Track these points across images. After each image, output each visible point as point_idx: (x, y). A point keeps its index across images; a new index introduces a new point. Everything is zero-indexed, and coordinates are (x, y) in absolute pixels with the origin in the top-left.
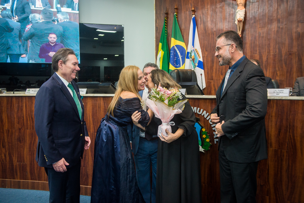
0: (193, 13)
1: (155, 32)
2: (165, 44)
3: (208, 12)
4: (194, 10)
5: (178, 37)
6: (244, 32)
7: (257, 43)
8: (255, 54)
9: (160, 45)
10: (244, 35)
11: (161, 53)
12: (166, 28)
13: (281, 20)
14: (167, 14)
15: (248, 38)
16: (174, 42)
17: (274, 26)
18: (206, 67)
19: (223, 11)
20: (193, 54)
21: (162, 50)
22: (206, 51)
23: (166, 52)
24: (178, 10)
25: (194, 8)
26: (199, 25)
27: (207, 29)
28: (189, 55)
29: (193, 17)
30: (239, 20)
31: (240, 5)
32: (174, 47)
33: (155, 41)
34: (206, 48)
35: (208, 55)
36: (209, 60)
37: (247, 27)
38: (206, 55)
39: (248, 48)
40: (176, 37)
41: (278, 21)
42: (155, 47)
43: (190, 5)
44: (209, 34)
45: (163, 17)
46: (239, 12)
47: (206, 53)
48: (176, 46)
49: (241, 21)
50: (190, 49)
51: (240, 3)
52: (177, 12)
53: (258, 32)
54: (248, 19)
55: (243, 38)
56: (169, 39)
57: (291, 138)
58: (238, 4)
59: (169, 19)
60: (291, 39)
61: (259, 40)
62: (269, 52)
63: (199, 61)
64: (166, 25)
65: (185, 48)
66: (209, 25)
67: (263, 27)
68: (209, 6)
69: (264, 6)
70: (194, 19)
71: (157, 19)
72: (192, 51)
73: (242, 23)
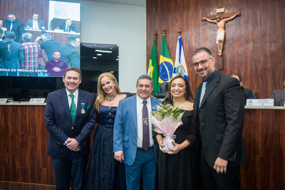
0: (179, 34)
1: (146, 50)
2: (155, 60)
3: (192, 34)
4: (180, 32)
5: (166, 54)
6: (224, 51)
7: (236, 60)
8: (235, 69)
9: (151, 61)
10: (224, 53)
11: (151, 69)
12: (155, 47)
13: (256, 40)
14: (156, 35)
15: (227, 56)
16: (162, 59)
17: (250, 46)
18: (191, 81)
19: (205, 32)
20: (179, 70)
21: (152, 66)
23: (156, 67)
24: (166, 32)
25: (180, 30)
26: (185, 45)
27: (191, 47)
28: (176, 70)
29: (179, 38)
30: (219, 40)
31: (220, 27)
32: (162, 63)
33: (146, 58)
36: (194, 75)
37: (226, 46)
38: (190, 71)
39: (228, 65)
40: (164, 53)
41: (254, 41)
42: (146, 63)
43: (176, 27)
45: (153, 37)
46: (219, 33)
47: (191, 69)
49: (221, 41)
50: (176, 65)
51: (220, 26)
52: (165, 33)
53: (236, 50)
54: (227, 39)
55: (224, 56)
56: (159, 56)
57: (277, 146)
58: (218, 27)
59: (158, 40)
60: (266, 57)
61: (237, 58)
62: (246, 68)
64: (155, 45)
65: (173, 64)
66: (193, 45)
67: (240, 46)
68: (193, 29)
69: (241, 29)
70: (180, 40)
71: (148, 39)
72: (178, 67)
73: (222, 43)
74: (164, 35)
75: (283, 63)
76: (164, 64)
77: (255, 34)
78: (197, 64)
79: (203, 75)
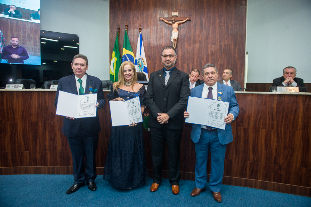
0: (140, 31)
1: (109, 42)
2: (118, 52)
3: (151, 31)
4: (141, 28)
6: (177, 48)
7: (186, 56)
8: (185, 64)
9: (114, 53)
11: (114, 60)
12: (118, 40)
14: (119, 29)
15: (179, 52)
16: (125, 52)
17: (197, 45)
18: (149, 72)
19: (162, 31)
20: (140, 62)
21: (115, 57)
22: (150, 59)
23: (119, 59)
24: (128, 27)
26: (144, 40)
27: (150, 43)
28: (137, 62)
29: (140, 33)
30: (174, 39)
31: (175, 28)
32: (125, 55)
33: (109, 50)
35: (151, 63)
36: (152, 67)
37: (179, 44)
38: (149, 63)
39: (179, 60)
40: (127, 47)
41: (200, 42)
42: (109, 54)
43: (137, 24)
44: (152, 47)
45: (115, 30)
46: (174, 33)
47: (150, 61)
48: (127, 54)
49: (176, 40)
50: (137, 57)
52: (127, 28)
53: (186, 49)
54: (180, 39)
56: (121, 49)
58: (173, 27)
59: (121, 34)
60: (208, 55)
61: (187, 54)
62: (194, 63)
63: (145, 67)
64: (118, 38)
65: (134, 57)
66: (152, 41)
67: (189, 45)
68: (152, 27)
69: (190, 31)
70: (141, 35)
71: (111, 32)
72: (139, 59)
73: (176, 41)
75: (219, 60)
76: (126, 56)
77: (200, 37)
78: (166, 56)
79: (168, 65)
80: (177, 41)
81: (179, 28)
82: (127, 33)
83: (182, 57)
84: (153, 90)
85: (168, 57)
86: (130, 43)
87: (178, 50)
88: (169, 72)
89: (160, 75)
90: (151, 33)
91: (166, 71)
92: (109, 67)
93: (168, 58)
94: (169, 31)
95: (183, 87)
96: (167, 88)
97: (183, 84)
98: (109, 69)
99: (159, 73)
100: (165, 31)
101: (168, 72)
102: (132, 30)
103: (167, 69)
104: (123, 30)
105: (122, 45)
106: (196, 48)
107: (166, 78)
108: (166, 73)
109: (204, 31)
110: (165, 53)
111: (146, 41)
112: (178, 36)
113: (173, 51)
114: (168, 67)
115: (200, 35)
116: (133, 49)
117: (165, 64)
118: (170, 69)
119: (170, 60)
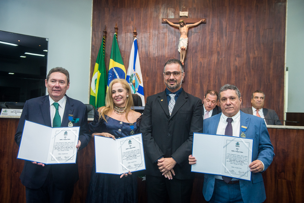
0: (135, 36)
1: (91, 50)
2: (103, 64)
3: (150, 37)
4: (136, 32)
5: (117, 60)
7: (199, 73)
8: (196, 83)
9: (97, 65)
10: (186, 64)
11: (97, 75)
12: (104, 47)
13: (220, 52)
14: (106, 32)
16: (113, 64)
17: (215, 58)
18: (146, 93)
19: (166, 37)
20: (134, 79)
21: (99, 71)
22: (147, 76)
23: (103, 74)
24: (118, 30)
26: (140, 49)
27: (149, 53)
28: (130, 79)
29: (135, 40)
30: (182, 48)
31: (183, 33)
32: (112, 69)
33: (90, 61)
34: (147, 73)
35: (149, 80)
36: (150, 86)
37: (189, 55)
38: (146, 81)
39: (189, 77)
40: (115, 57)
41: (218, 53)
42: (90, 67)
43: (131, 26)
44: (150, 59)
45: (100, 34)
46: (182, 40)
47: (147, 78)
48: (115, 68)
49: (184, 49)
50: (130, 72)
51: (183, 32)
52: (117, 32)
53: (199, 62)
54: (190, 48)
55: (185, 66)
56: (108, 60)
58: (181, 32)
59: (108, 39)
60: (230, 72)
61: (200, 70)
62: (209, 82)
63: (140, 86)
64: (104, 45)
65: (125, 71)
66: (151, 50)
67: (203, 57)
68: (151, 31)
69: (205, 38)
70: (136, 42)
71: (93, 36)
72: (132, 75)
73: (185, 51)
74: (115, 33)
75: (246, 79)
76: (114, 70)
77: (219, 45)
78: (169, 73)
79: (172, 86)
80: (187, 50)
81: (190, 33)
82: (117, 38)
83: (193, 73)
84: (151, 122)
85: (172, 75)
86: (121, 53)
87: (187, 64)
88: (174, 95)
89: (162, 100)
90: (150, 39)
91: (170, 95)
92: (89, 85)
93: (172, 77)
94: (176, 37)
95: (194, 118)
96: (171, 119)
97: (194, 113)
98: (89, 88)
99: (159, 97)
100: (170, 37)
101: (172, 96)
102: (123, 35)
103: (172, 92)
104: (111, 35)
105: (109, 54)
106: (213, 61)
107: (170, 104)
108: (170, 98)
109: (224, 38)
110: (168, 69)
111: (143, 50)
112: (188, 44)
113: (179, 67)
114: (173, 89)
115: (219, 44)
116: (125, 60)
117: (167, 85)
118: (175, 91)
119: (175, 79)
